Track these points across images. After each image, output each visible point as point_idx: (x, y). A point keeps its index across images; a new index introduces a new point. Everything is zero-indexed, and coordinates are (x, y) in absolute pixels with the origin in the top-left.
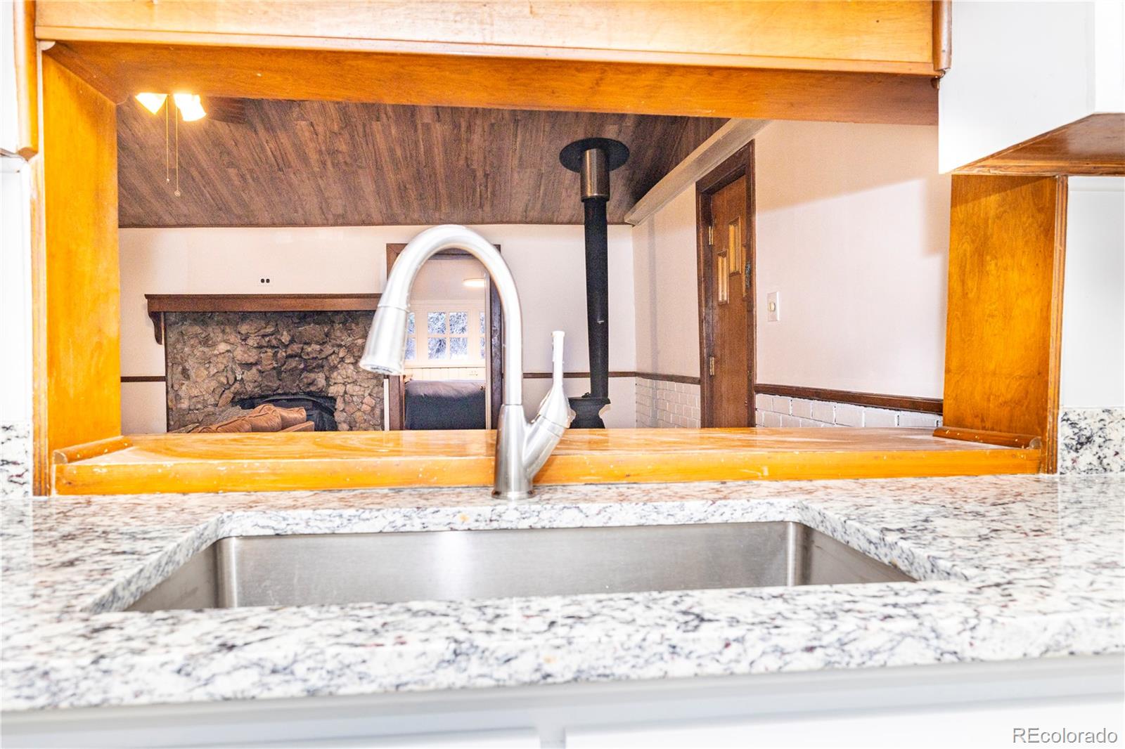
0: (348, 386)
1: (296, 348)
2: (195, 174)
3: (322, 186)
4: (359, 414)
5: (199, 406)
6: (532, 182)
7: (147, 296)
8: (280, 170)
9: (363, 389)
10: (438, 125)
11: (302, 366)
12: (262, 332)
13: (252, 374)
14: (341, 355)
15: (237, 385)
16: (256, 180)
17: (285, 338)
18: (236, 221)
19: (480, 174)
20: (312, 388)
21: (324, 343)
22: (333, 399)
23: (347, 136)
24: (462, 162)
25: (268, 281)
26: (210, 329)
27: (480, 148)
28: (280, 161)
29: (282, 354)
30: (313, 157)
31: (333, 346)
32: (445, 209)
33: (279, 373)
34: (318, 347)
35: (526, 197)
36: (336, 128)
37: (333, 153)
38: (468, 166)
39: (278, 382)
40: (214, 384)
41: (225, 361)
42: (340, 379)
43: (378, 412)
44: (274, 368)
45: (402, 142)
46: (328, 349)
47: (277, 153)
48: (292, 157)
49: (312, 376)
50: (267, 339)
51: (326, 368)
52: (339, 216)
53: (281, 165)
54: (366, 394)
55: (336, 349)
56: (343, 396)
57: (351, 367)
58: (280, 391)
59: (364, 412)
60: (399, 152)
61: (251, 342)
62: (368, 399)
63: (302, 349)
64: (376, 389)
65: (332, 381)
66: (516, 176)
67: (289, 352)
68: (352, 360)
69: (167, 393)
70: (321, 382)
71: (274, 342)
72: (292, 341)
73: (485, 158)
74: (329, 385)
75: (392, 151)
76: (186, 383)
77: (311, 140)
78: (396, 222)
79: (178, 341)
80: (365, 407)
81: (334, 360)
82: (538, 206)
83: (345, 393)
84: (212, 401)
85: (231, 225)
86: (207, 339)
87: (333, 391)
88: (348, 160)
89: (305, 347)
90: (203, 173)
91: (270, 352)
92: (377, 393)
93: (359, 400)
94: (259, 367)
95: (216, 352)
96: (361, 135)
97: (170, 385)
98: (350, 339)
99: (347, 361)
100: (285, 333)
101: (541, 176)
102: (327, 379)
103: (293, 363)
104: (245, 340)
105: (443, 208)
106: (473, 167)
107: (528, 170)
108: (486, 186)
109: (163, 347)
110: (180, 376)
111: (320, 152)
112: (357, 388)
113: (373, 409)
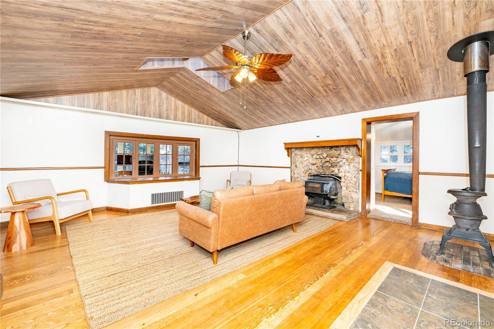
0: (346, 173)
1: (328, 159)
2: (290, 104)
3: (330, 100)
4: (350, 184)
5: (299, 176)
6: (432, 75)
7: (284, 143)
8: (313, 97)
9: (352, 175)
10: (366, 59)
11: (330, 165)
12: (318, 154)
13: (314, 167)
14: (344, 162)
15: (310, 171)
16: (307, 102)
17: (325, 155)
18: (309, 118)
19: (398, 79)
20: (333, 173)
21: (338, 157)
22: (340, 178)
23: (329, 77)
24: (386, 75)
25: (319, 136)
26: (303, 153)
27: (393, 65)
28: (311, 94)
29: (324, 161)
30: (321, 89)
31: (341, 158)
32: (387, 100)
33: (323, 167)
34: (335, 159)
35: (431, 85)
36: (324, 75)
37: (327, 86)
38: (390, 76)
39: (323, 171)
40: (304, 170)
41: (307, 163)
42: (343, 171)
43: (357, 184)
44: (321, 166)
45: (353, 73)
46: (339, 160)
47: (309, 91)
48: (314, 91)
49: (333, 169)
50: (319, 156)
51: (338, 166)
52: (342, 110)
53: (313, 95)
54: (353, 177)
55: (342, 159)
56: (344, 177)
57: (347, 166)
58: (323, 173)
59: (352, 183)
60: (354, 79)
61: (314, 157)
62: (354, 179)
63: (330, 159)
64: (357, 175)
65: (340, 171)
66: (420, 74)
67: (326, 160)
68: (348, 163)
69: (291, 172)
70: (336, 171)
71: (321, 157)
72: (327, 156)
73: (398, 70)
74: (339, 173)
75: (350, 79)
76: (296, 169)
77: (317, 82)
78: (365, 110)
79: (294, 156)
80: (352, 182)
81: (341, 163)
82: (441, 88)
83: (345, 176)
84: (303, 175)
85: (308, 120)
86: (302, 156)
87: (340, 175)
88: (335, 87)
89: (331, 158)
90: (292, 104)
91: (320, 160)
92: (358, 176)
93: (350, 179)
94: (316, 165)
95: (304, 160)
96: (334, 75)
97: (292, 169)
98: (347, 156)
99: (346, 164)
100: (325, 154)
101: (437, 70)
102: (338, 170)
103: (327, 164)
104: (312, 156)
105: (386, 100)
106: (393, 76)
107: (427, 69)
108: (404, 84)
109: (290, 158)
110: (295, 167)
111: (323, 87)
112: (349, 174)
113: (356, 183)
